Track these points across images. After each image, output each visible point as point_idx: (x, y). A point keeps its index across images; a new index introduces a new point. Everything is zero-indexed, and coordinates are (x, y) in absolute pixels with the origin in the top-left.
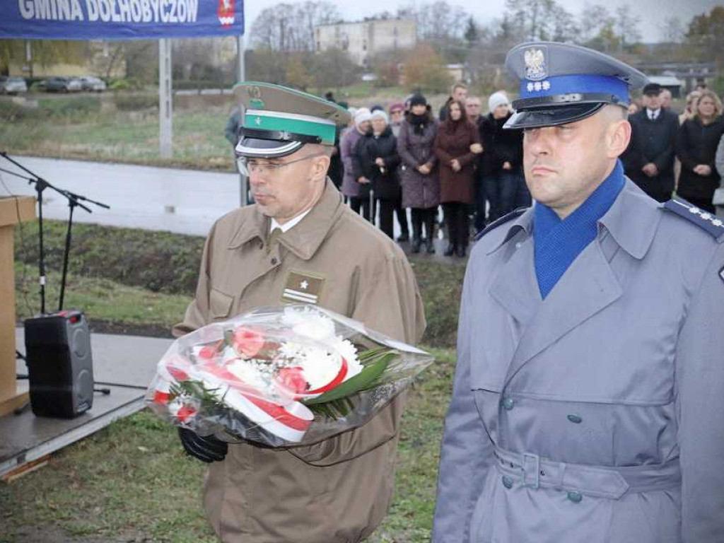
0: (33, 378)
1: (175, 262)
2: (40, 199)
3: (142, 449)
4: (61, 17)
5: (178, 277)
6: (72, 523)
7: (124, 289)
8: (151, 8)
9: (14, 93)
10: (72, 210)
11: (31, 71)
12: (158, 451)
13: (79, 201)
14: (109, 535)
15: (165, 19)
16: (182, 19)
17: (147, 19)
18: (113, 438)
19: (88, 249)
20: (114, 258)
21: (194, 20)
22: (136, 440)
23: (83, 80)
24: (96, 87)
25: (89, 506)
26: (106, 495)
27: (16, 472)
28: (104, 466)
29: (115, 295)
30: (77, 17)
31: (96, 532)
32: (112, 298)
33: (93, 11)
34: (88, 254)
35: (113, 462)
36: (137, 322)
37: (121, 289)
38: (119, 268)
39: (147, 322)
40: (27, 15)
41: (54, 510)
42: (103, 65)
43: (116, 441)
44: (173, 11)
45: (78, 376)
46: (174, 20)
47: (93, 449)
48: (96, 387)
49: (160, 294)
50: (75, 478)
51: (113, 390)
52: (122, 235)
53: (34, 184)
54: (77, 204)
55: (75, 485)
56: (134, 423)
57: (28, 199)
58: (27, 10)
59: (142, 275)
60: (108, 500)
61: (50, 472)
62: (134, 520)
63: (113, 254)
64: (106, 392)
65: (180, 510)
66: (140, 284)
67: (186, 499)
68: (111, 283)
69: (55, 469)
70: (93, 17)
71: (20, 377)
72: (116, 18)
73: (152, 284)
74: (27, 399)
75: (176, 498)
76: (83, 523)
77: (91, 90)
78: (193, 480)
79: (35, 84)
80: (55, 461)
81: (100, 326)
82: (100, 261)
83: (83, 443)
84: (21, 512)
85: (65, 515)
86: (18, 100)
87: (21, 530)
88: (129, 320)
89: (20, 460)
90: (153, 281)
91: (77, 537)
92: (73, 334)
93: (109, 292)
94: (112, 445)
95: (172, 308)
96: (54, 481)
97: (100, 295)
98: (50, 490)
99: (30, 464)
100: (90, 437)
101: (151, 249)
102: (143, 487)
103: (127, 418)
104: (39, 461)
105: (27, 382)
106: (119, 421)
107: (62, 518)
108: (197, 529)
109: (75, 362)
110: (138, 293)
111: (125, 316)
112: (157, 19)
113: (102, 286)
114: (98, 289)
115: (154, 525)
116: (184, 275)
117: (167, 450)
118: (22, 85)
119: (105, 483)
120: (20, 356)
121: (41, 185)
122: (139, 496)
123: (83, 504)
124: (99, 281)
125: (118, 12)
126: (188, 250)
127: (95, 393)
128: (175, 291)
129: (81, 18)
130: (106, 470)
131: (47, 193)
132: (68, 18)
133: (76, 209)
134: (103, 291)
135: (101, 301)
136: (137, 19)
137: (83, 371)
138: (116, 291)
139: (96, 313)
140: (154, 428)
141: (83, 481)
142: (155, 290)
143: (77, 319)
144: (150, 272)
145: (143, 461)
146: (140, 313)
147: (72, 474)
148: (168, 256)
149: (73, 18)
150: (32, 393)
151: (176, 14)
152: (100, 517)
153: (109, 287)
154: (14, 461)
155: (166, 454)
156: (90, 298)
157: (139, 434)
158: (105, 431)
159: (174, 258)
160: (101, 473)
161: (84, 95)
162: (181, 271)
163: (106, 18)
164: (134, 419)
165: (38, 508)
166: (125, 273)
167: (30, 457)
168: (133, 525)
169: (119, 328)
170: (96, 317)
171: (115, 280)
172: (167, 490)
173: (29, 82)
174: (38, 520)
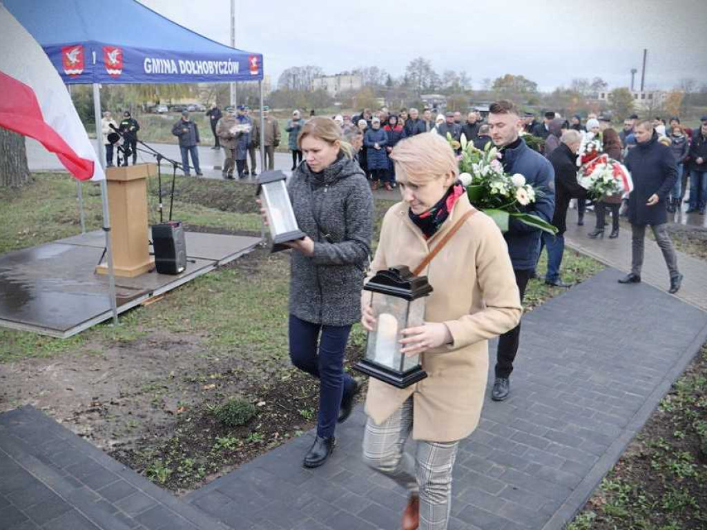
0: (157, 254)
1: (234, 196)
2: (159, 165)
3: (210, 290)
4: (166, 72)
5: (235, 203)
6: (175, 327)
7: (208, 210)
8: (214, 67)
9: (161, 113)
10: (175, 170)
11: (170, 102)
12: (218, 291)
13: (178, 165)
14: (192, 333)
15: (221, 72)
16: (231, 72)
17: (212, 72)
18: (196, 285)
19: (192, 190)
20: (204, 194)
21: (237, 72)
22: (207, 286)
23: (195, 106)
24: (202, 109)
25: (183, 318)
26: (192, 313)
27: (149, 301)
28: (191, 298)
29: (202, 213)
30: (174, 72)
31: (185, 331)
32: (201, 215)
33: (183, 69)
34: (192, 192)
35: (196, 296)
36: (212, 226)
37: (205, 209)
38: (207, 199)
39: (217, 226)
40: (148, 71)
41: (166, 320)
42: (204, 98)
43: (198, 286)
44: (225, 69)
45: (178, 254)
46: (226, 72)
47: (187, 290)
48: (188, 259)
49: (225, 212)
50: (177, 304)
51: (197, 260)
52: (209, 182)
53: (156, 157)
54: (177, 167)
55: (177, 308)
56: (207, 277)
57: (153, 164)
58: (148, 68)
59: (218, 202)
60: (192, 316)
61: (165, 301)
62: (204, 325)
63: (204, 192)
64: (194, 262)
65: (228, 321)
66: (215, 207)
67: (231, 316)
68: (201, 206)
69: (168, 300)
70: (183, 72)
71: (151, 254)
72: (195, 72)
73: (223, 207)
74: (154, 265)
75: (226, 315)
76: (179, 326)
77: (200, 111)
78: (235, 306)
79: (172, 108)
80: (168, 296)
81: (193, 228)
82: (197, 195)
83: (182, 287)
84: (150, 321)
85: (171, 322)
86: (164, 116)
87: (150, 330)
88: (208, 225)
89: (151, 295)
90: (223, 205)
91: (177, 334)
92: (176, 233)
93: (200, 212)
94: (196, 289)
95: (230, 219)
96: (167, 306)
97: (195, 212)
98: (164, 310)
99: (155, 297)
100: (185, 284)
101: (222, 190)
102: (210, 309)
103: (204, 275)
104: (159, 296)
105: (154, 256)
106: (200, 276)
107: (170, 324)
108: (236, 330)
109: (177, 246)
110: (214, 212)
111: (206, 223)
112: (217, 72)
113: (196, 208)
114: (194, 210)
115: (214, 328)
116: (239, 202)
117: (223, 291)
118: (166, 109)
119: (191, 307)
120: (151, 244)
121: (160, 157)
122: (208, 314)
123: (180, 318)
124: (195, 205)
125: (196, 68)
126: (241, 190)
127: (188, 263)
128: (234, 211)
129: (177, 72)
130: (193, 300)
131: (163, 161)
132: (169, 72)
133: (177, 169)
134: (197, 210)
135: (195, 215)
136: (206, 72)
137: (181, 251)
138: (203, 211)
139: (193, 222)
140: (217, 280)
141: (180, 306)
142: (224, 210)
143: (178, 225)
144: (222, 201)
145: (210, 297)
146: (214, 222)
147: (176, 302)
148: (230, 193)
149: (172, 72)
150: (156, 262)
151: (227, 70)
152: (188, 324)
153: (200, 209)
154: (148, 295)
155: (222, 293)
156: (190, 214)
157: (209, 283)
158: (192, 281)
159: (234, 194)
160: (190, 302)
161: (196, 113)
162: (237, 201)
163: (190, 72)
164: (207, 275)
165: (159, 319)
166: (210, 201)
167: (156, 294)
168: (204, 328)
169: (203, 229)
170: (192, 224)
171: (204, 205)
172: (221, 311)
173: (169, 107)
174: (158, 325)
